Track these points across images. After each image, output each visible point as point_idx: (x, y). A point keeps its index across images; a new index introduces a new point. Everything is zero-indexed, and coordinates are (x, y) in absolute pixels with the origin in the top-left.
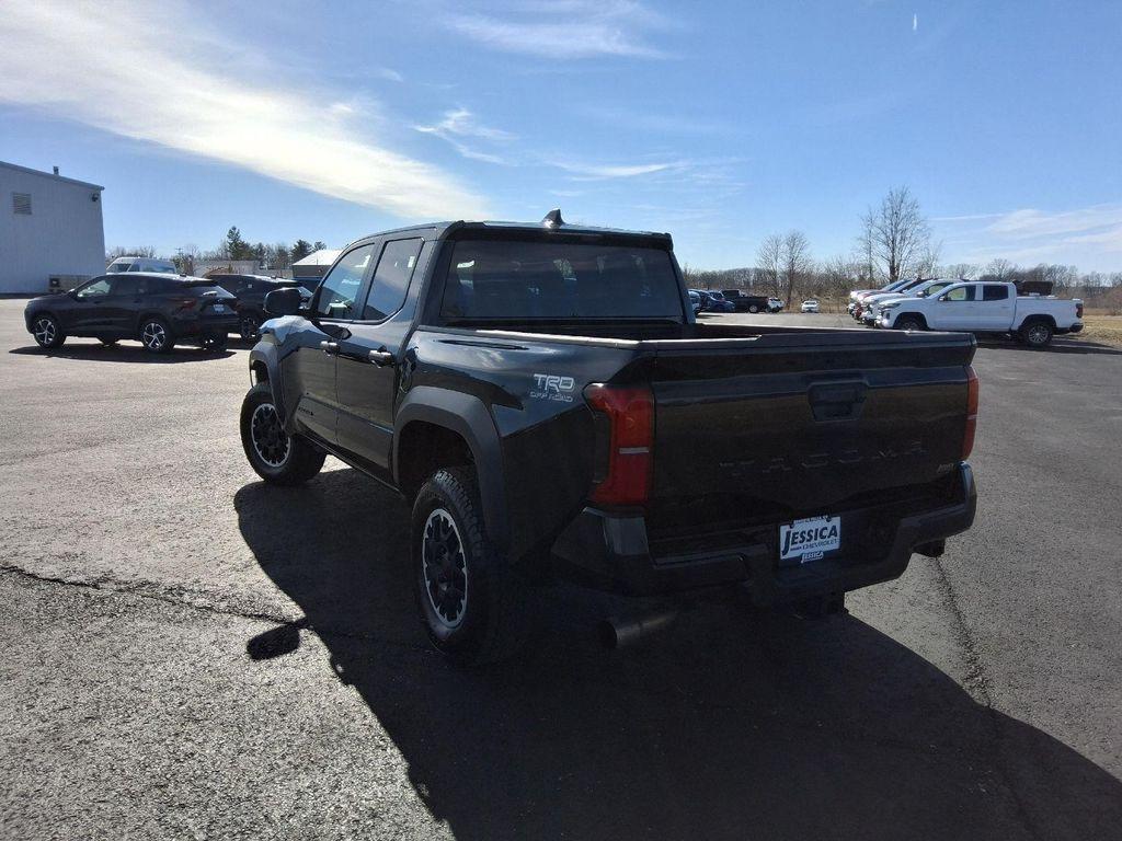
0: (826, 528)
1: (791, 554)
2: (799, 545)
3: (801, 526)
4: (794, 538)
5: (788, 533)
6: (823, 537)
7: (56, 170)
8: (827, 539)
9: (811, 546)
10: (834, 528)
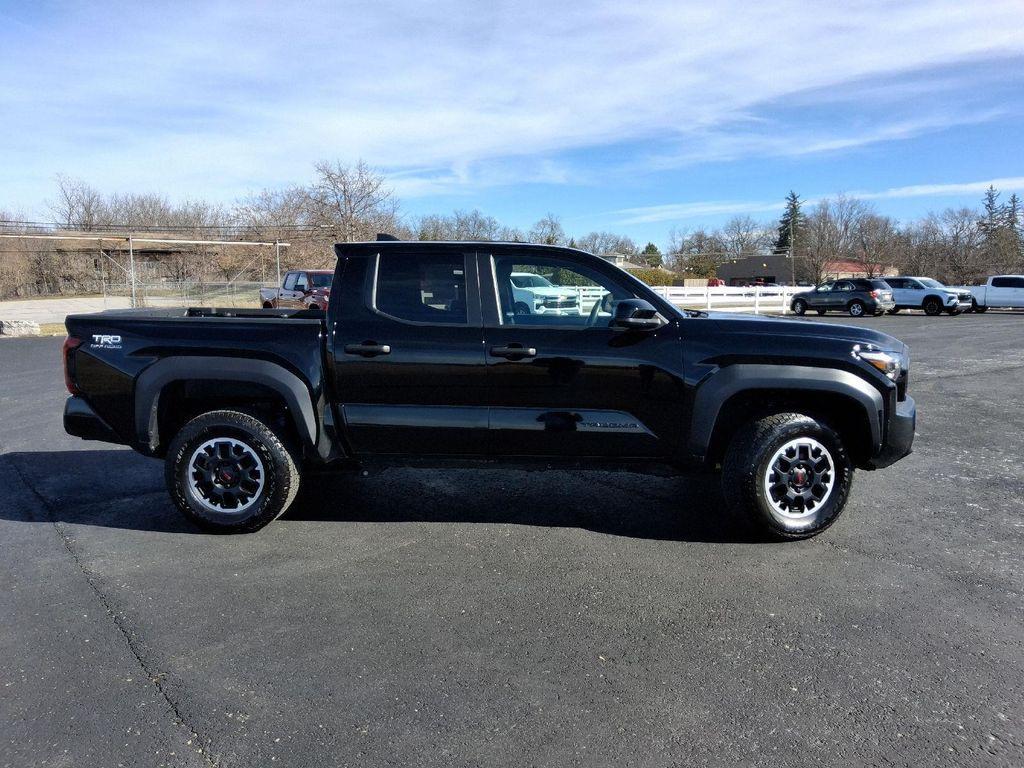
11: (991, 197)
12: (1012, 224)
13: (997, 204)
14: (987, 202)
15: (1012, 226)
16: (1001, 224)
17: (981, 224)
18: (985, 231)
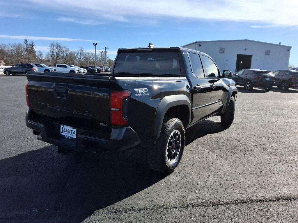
0: (72, 131)
1: (63, 134)
2: (65, 132)
3: (66, 127)
4: (64, 130)
5: (63, 128)
6: (72, 133)
7: (280, 43)
8: (72, 134)
9: (68, 134)
10: (74, 132)
11: (26, 41)
12: (33, 49)
13: (28, 43)
14: (25, 42)
15: (33, 50)
16: (30, 49)
17: (24, 48)
18: (26, 51)
